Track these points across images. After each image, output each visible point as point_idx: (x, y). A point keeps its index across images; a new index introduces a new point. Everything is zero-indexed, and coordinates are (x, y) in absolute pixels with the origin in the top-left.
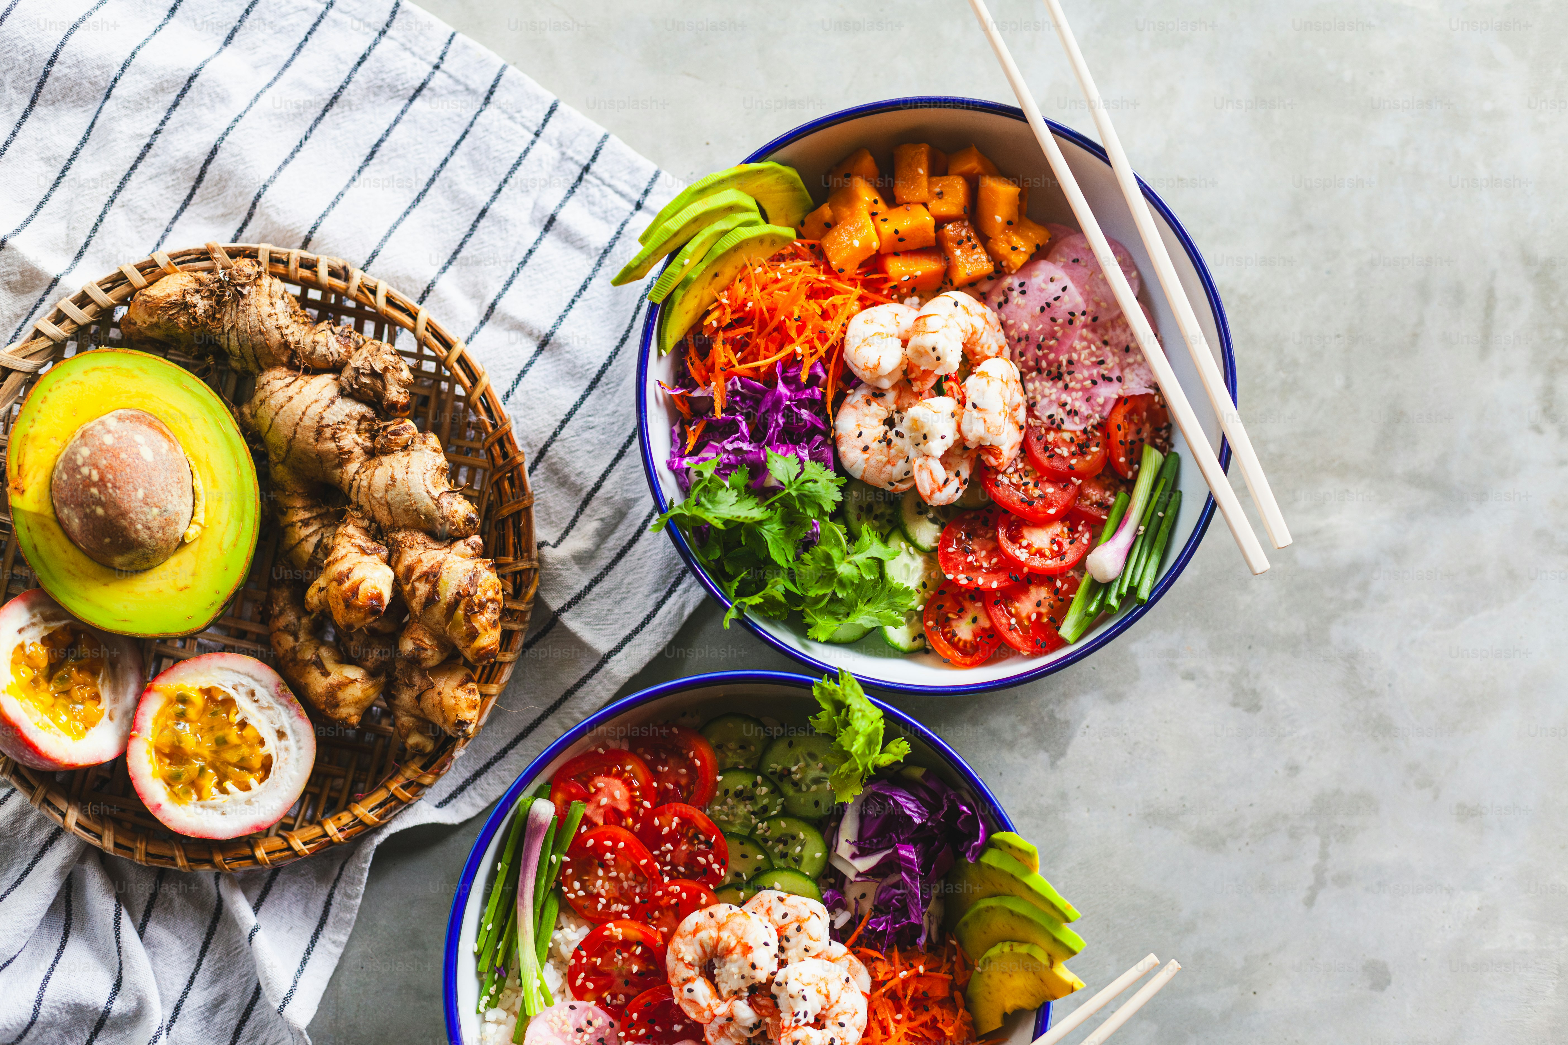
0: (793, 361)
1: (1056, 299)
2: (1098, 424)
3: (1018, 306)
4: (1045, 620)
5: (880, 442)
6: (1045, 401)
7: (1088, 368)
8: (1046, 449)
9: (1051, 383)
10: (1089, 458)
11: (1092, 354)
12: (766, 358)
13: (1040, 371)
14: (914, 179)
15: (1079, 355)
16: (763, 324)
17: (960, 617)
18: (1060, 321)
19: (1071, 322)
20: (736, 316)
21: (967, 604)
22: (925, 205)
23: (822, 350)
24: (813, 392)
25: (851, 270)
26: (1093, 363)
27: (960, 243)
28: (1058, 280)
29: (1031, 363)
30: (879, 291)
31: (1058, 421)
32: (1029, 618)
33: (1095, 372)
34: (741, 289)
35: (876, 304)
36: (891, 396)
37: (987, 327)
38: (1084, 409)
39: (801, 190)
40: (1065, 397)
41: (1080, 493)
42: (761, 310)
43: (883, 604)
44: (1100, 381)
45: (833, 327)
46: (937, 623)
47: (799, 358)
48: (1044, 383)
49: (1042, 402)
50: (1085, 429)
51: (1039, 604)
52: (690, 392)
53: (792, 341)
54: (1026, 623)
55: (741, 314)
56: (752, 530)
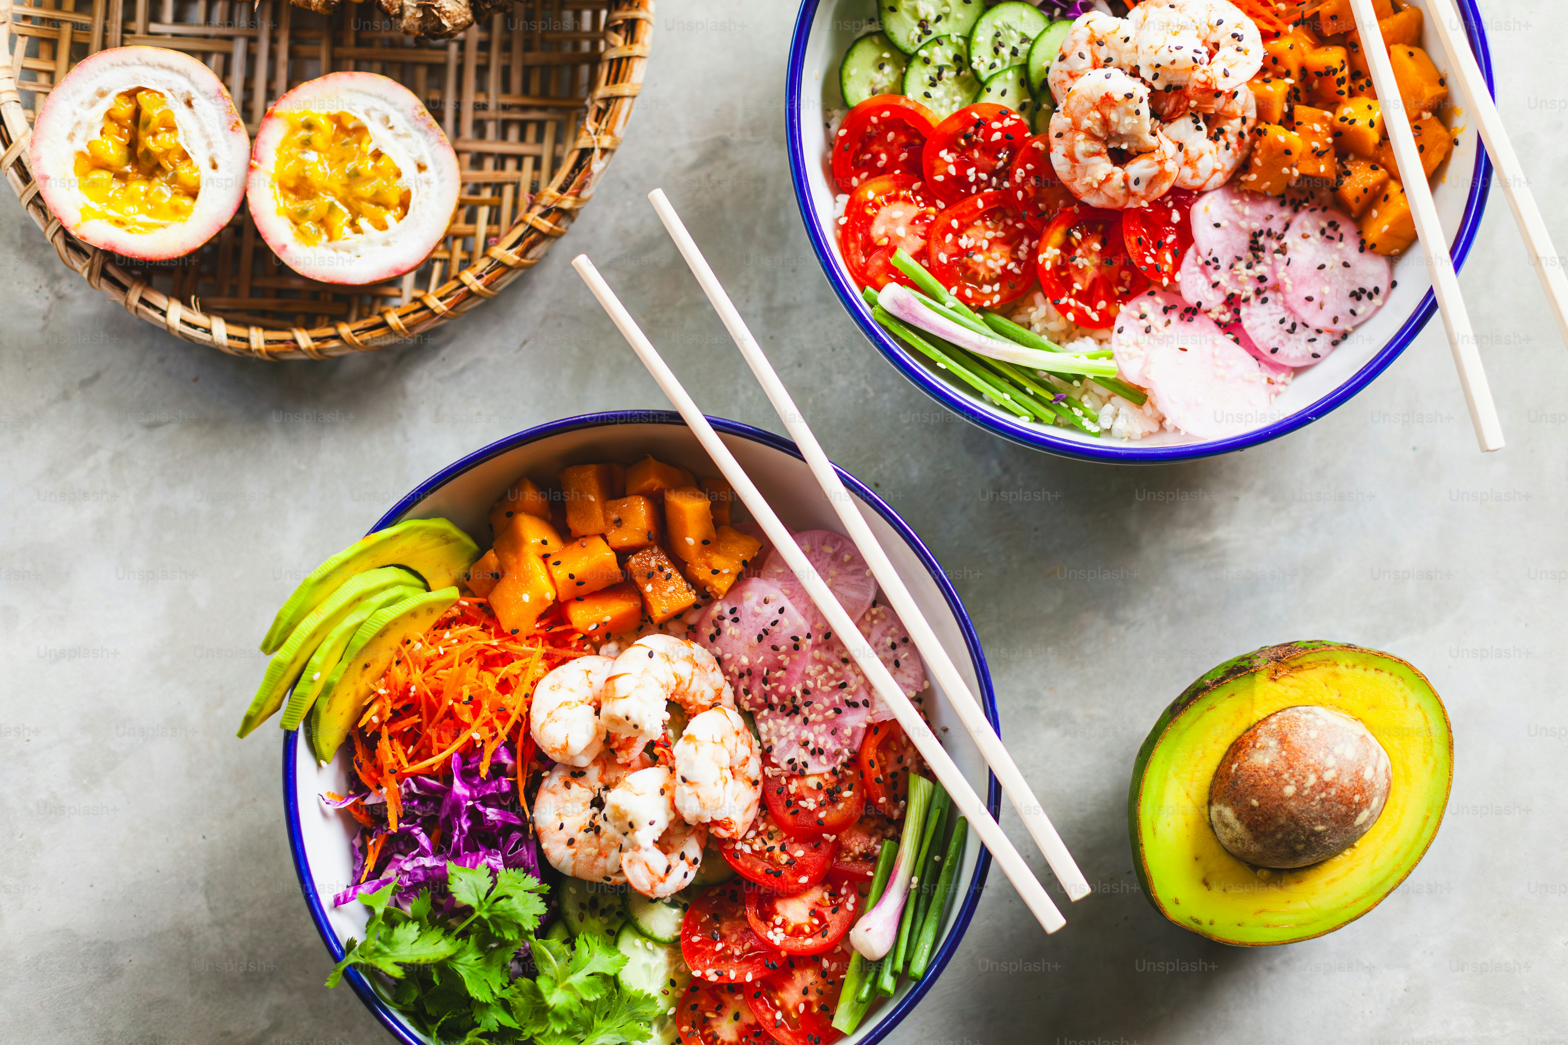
0: (471, 751)
1: (774, 623)
2: (849, 760)
3: (733, 637)
4: (815, 1010)
5: (586, 831)
6: (784, 742)
7: (829, 695)
8: (789, 804)
9: (787, 719)
10: (841, 806)
11: (831, 677)
12: (441, 751)
13: (771, 707)
14: (585, 509)
15: (815, 681)
16: (432, 710)
17: (719, 1015)
18: (783, 648)
19: (796, 647)
20: (398, 706)
21: (726, 998)
22: (604, 537)
23: (503, 734)
24: (500, 784)
25: (529, 626)
26: (833, 688)
27: (650, 576)
28: (774, 600)
29: (760, 700)
30: (567, 645)
31: (800, 766)
32: (796, 1008)
33: (837, 698)
34: (399, 674)
35: (564, 661)
36: (594, 773)
37: (696, 670)
38: (830, 745)
39: (456, 540)
40: (806, 734)
41: (838, 848)
42: (426, 694)
43: (623, 1018)
44: (844, 708)
45: (513, 702)
46: (694, 1026)
47: (479, 746)
48: (779, 721)
49: (779, 745)
50: (834, 770)
51: (805, 992)
52: (364, 799)
53: (468, 726)
54: (794, 1016)
55: (405, 702)
56: (444, 967)
